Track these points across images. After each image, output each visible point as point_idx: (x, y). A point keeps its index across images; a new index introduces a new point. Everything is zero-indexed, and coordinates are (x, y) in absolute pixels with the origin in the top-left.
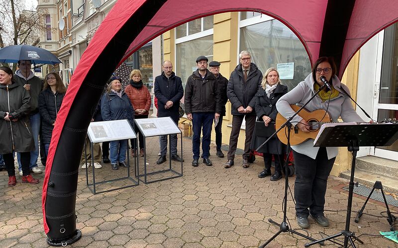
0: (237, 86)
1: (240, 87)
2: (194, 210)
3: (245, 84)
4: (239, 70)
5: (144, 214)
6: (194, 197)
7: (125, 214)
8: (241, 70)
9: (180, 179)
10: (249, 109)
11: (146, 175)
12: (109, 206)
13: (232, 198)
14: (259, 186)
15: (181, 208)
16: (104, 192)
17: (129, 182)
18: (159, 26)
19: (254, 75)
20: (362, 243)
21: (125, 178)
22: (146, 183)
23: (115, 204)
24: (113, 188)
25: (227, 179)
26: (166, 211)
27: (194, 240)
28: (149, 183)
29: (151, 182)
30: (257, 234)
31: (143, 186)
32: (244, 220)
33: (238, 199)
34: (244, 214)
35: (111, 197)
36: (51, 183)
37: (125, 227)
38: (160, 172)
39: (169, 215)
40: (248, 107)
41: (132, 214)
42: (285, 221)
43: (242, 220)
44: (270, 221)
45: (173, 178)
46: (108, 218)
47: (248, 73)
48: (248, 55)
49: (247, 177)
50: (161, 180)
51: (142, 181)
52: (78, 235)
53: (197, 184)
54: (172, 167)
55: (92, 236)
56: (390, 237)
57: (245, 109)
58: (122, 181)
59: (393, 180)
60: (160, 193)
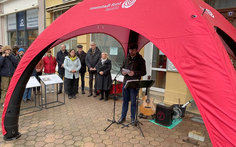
0: (89, 58)
1: (90, 59)
2: (74, 119)
3: (93, 57)
4: (91, 50)
5: (50, 123)
6: (73, 113)
7: (40, 123)
8: (91, 51)
9: (64, 106)
10: (94, 69)
11: (46, 104)
12: (30, 121)
13: (91, 112)
14: (103, 106)
15: (68, 119)
16: (24, 114)
17: (36, 109)
18: (61, 39)
19: (97, 53)
20: (142, 125)
21: (34, 107)
22: (46, 109)
23: (33, 119)
24: (28, 112)
25: (87, 104)
26: (60, 121)
27: (76, 130)
28: (48, 108)
29: (49, 108)
30: (103, 126)
31: (44, 110)
32: (97, 121)
33: (94, 112)
34: (97, 118)
35: (29, 117)
36: (8, 110)
37: (42, 129)
38: (52, 103)
39: (62, 122)
40: (94, 68)
41: (44, 123)
42: (114, 119)
43: (96, 121)
44: (108, 120)
45: (60, 105)
46: (32, 126)
47: (94, 52)
48: (94, 43)
49: (97, 102)
50: (54, 107)
51: (44, 108)
52: (20, 135)
53: (73, 107)
54: (58, 100)
55: (27, 134)
56: (152, 122)
57: (93, 69)
58: (33, 108)
59: (157, 100)
60: (55, 113)
